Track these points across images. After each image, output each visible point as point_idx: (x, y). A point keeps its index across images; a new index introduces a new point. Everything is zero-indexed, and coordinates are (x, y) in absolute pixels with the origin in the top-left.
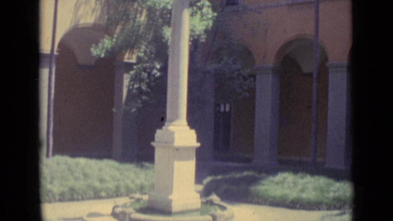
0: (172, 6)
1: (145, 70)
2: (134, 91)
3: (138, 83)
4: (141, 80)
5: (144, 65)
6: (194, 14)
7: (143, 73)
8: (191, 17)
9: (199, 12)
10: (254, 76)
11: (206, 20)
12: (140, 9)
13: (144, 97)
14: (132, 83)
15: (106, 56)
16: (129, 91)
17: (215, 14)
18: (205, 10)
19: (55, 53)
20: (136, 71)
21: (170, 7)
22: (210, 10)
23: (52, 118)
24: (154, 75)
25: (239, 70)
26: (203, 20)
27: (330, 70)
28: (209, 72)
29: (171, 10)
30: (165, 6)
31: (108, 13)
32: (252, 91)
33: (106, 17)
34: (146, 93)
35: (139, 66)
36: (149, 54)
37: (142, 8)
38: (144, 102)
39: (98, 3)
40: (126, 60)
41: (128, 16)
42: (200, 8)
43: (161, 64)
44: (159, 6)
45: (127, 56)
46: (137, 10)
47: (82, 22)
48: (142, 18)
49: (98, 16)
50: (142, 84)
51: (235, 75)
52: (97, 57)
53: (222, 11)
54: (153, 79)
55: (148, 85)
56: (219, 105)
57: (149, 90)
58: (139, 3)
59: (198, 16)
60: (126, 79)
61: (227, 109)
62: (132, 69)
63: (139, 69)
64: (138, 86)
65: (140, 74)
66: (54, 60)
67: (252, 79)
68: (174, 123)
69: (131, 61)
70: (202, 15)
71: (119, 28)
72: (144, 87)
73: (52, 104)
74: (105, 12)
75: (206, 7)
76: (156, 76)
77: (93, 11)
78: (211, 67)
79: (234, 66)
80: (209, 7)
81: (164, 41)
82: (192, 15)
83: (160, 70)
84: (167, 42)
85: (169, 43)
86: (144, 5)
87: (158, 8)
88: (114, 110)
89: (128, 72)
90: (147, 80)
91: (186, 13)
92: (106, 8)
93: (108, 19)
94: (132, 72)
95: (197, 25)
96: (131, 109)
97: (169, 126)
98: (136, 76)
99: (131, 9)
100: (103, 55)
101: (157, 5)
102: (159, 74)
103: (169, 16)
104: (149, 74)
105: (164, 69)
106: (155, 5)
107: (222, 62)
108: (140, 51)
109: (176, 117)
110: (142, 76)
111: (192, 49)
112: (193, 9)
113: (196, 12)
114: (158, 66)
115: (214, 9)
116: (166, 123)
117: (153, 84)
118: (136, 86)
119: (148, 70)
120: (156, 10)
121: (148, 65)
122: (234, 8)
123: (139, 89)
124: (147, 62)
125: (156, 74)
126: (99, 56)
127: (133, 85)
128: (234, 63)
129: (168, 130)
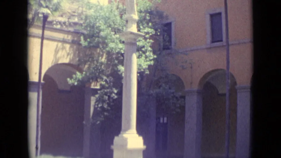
0: (124, 51)
1: (106, 94)
2: (98, 109)
3: (101, 103)
4: (104, 101)
5: (106, 91)
6: (140, 56)
7: (105, 96)
8: (138, 59)
9: (144, 55)
10: (183, 97)
11: (149, 61)
12: (101, 53)
13: (106, 114)
14: (97, 103)
15: (78, 84)
16: (95, 109)
17: (155, 57)
18: (148, 54)
19: (42, 81)
20: (100, 95)
21: (123, 52)
22: (151, 54)
23: (39, 128)
24: (112, 98)
25: (173, 93)
26: (147, 61)
27: (238, 91)
28: (152, 95)
29: (124, 53)
30: (120, 51)
31: (79, 56)
32: (183, 108)
33: (77, 59)
34: (107, 111)
35: (102, 91)
36: (109, 82)
37: (103, 52)
38: (106, 117)
39: (72, 49)
40: (92, 87)
41: (93, 58)
42: (144, 52)
43: (118, 90)
44: (116, 51)
45: (93, 84)
46: (99, 54)
47: (60, 62)
48: (103, 60)
49: (71, 58)
50: (104, 104)
51: (170, 97)
52: (72, 85)
53: (160, 54)
54: (111, 100)
55: (109, 105)
56: (159, 118)
57: (109, 108)
58: (100, 48)
59: (143, 58)
60: (93, 100)
61: (165, 121)
62: (97, 93)
63: (102, 93)
64: (101, 105)
65: (103, 97)
66: (41, 87)
67: (183, 100)
68: (127, 132)
69: (96, 87)
70: (146, 57)
71: (86, 66)
72: (106, 106)
73: (40, 118)
74: (77, 55)
75: (149, 52)
76: (114, 98)
77: (68, 54)
78: (153, 92)
79: (170, 91)
80: (151, 51)
81: (120, 73)
82: (139, 57)
83: (116, 94)
84: (121, 74)
85: (123, 75)
86: (104, 50)
87: (114, 52)
88: (84, 122)
89: (94, 95)
90: (108, 101)
91: (135, 56)
92: (77, 52)
93: (79, 60)
94: (97, 96)
95: (142, 65)
96: (96, 122)
97: (123, 134)
98: (100, 99)
99: (95, 53)
100: (76, 84)
101: (114, 50)
102: (116, 97)
103: (122, 58)
104: (109, 97)
105: (120, 94)
106: (112, 50)
107: (161, 88)
108: (102, 80)
109: (129, 128)
110: (104, 98)
111: (140, 79)
112: (139, 53)
113: (142, 55)
114: (116, 91)
115: (154, 53)
116: (121, 132)
117: (112, 104)
118: (100, 106)
119: (108, 94)
120: (113, 54)
121: (108, 90)
122: (168, 51)
123: (102, 107)
124: (108, 88)
125: (114, 97)
126: (73, 84)
127: (98, 105)
128: (170, 88)
129: (123, 137)
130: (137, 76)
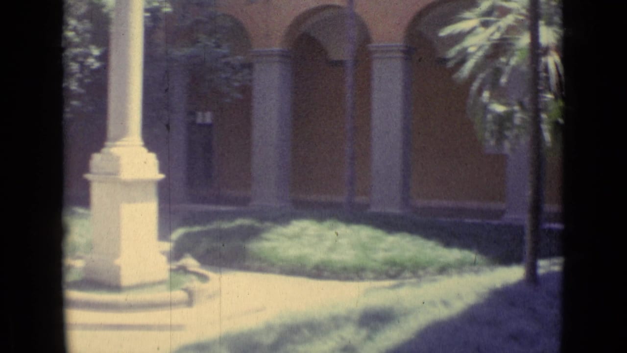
4: (71, 76)
5: (75, 51)
7: (72, 64)
10: (249, 66)
13: (75, 103)
24: (89, 67)
25: (225, 56)
27: (374, 55)
28: (176, 60)
32: (247, 90)
34: (78, 97)
36: (81, 32)
43: (101, 50)
50: (73, 81)
51: (219, 65)
54: (86, 72)
55: (81, 82)
56: (194, 114)
57: (82, 91)
61: (208, 119)
64: (67, 84)
65: (68, 66)
67: (247, 71)
68: (118, 143)
72: (75, 87)
76: (93, 67)
78: (182, 52)
79: (217, 51)
81: (105, 10)
83: (98, 59)
84: (109, 13)
85: (112, 15)
90: (79, 75)
97: (111, 147)
102: (97, 64)
104: (82, 65)
105: (104, 58)
107: (198, 45)
108: (68, 29)
109: (123, 132)
110: (72, 68)
114: (96, 52)
116: (108, 143)
117: (87, 81)
119: (80, 59)
121: (80, 50)
123: (67, 89)
124: (79, 46)
125: (92, 64)
128: (219, 46)
129: (110, 154)
130: (146, 17)
